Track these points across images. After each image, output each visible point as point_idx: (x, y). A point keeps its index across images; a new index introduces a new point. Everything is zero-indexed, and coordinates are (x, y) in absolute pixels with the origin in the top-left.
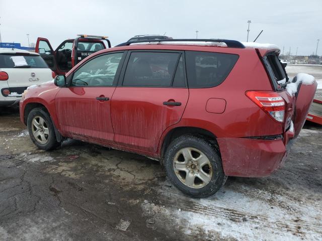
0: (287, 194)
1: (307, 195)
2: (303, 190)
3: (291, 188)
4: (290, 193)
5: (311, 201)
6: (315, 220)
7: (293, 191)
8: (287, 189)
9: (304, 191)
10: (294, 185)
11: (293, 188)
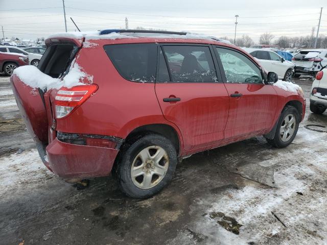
0: (36, 183)
1: (18, 192)
2: (24, 195)
3: (37, 190)
4: (35, 186)
5: (11, 188)
6: (4, 176)
7: (33, 189)
8: (39, 187)
9: (22, 193)
10: (36, 195)
11: (35, 191)
